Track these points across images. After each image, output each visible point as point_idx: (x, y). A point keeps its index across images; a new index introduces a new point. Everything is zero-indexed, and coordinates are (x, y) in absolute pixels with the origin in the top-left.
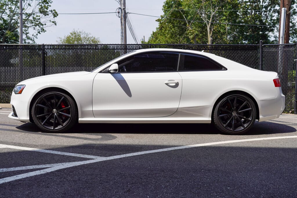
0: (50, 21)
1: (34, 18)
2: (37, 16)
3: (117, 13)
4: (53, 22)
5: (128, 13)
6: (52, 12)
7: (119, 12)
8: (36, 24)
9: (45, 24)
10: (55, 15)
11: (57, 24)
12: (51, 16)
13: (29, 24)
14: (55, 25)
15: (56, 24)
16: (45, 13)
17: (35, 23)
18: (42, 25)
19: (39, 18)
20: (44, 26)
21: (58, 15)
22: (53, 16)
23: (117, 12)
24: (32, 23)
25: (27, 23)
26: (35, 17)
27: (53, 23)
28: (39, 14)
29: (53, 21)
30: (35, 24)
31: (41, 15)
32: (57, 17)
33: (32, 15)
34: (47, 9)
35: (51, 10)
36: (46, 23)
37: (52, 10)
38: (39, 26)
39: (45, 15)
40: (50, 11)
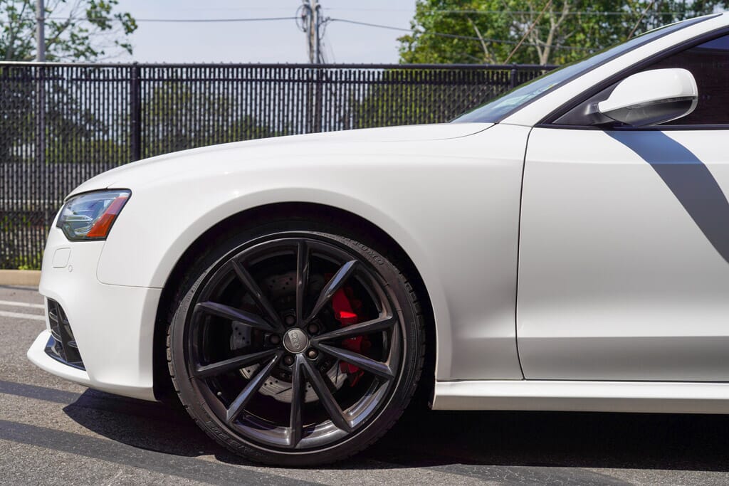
0: (117, 42)
1: (73, 35)
2: (81, 30)
3: (300, 21)
4: (125, 46)
5: (328, 19)
6: (121, 19)
7: (304, 18)
8: (78, 50)
9: (103, 53)
10: (130, 27)
11: (134, 52)
12: (119, 30)
13: (60, 51)
14: (129, 54)
15: (130, 51)
16: (103, 24)
17: (76, 49)
18: (95, 54)
19: (84, 34)
20: (100, 56)
21: (136, 27)
22: (122, 31)
23: (299, 15)
24: (68, 48)
25: (55, 50)
26: (76, 31)
27: (125, 49)
28: (87, 25)
29: (124, 42)
30: (76, 52)
31: (92, 27)
32: (135, 31)
33: (70, 27)
34: (108, 12)
35: (117, 14)
36: (106, 50)
37: (122, 15)
38: (86, 57)
39: (103, 29)
40: (115, 16)
